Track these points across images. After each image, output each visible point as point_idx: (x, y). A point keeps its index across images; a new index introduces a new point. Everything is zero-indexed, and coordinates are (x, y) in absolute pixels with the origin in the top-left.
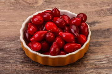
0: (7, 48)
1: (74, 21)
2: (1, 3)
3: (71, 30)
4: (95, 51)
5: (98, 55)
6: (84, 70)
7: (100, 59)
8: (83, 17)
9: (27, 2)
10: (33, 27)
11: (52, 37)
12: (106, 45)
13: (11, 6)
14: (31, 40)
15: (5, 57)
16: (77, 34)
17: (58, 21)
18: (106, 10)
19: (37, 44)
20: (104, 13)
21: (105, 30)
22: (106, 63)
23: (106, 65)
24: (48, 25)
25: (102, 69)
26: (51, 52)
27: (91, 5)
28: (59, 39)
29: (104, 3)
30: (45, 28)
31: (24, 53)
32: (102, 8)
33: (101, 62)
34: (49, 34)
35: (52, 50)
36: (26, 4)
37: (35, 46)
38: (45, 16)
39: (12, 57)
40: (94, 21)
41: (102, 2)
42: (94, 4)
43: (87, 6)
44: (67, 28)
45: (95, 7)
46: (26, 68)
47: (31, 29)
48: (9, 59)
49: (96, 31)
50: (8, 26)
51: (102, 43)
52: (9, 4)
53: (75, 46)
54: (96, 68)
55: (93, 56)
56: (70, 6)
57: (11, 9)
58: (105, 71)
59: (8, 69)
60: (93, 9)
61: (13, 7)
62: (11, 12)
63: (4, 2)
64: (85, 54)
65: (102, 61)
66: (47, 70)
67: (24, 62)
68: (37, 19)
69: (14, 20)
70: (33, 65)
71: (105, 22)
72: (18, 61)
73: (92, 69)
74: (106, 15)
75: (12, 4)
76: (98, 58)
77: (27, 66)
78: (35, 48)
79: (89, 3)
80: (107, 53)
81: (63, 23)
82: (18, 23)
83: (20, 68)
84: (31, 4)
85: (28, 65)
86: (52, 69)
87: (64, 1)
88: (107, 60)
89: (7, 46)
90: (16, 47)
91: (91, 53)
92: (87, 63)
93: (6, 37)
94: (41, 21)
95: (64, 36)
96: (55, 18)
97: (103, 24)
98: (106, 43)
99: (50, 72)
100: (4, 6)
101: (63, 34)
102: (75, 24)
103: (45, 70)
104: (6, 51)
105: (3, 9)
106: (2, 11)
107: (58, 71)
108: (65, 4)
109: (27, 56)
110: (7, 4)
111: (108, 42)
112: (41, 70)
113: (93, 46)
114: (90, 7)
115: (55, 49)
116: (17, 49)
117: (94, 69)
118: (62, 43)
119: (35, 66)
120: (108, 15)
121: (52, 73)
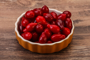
0: (4, 38)
1: (61, 16)
2: (2, 4)
3: (57, 23)
4: (77, 43)
5: (80, 46)
6: (68, 58)
7: (82, 49)
8: (68, 14)
9: (22, 4)
10: (25, 20)
11: (41, 28)
12: (87, 38)
13: (9, 7)
14: (24, 31)
15: (2, 45)
16: (63, 26)
17: (47, 16)
18: (88, 12)
19: (28, 33)
20: (86, 14)
21: (86, 27)
22: (86, 53)
23: (87, 54)
24: (38, 18)
25: (83, 57)
26: (40, 41)
27: (76, 7)
28: (47, 30)
29: (86, 6)
30: (35, 21)
31: (18, 42)
32: (84, 10)
33: (82, 51)
34: (39, 25)
35: (41, 39)
36: (22, 5)
37: (27, 35)
38: (36, 12)
39: (8, 46)
40: (78, 20)
41: (85, 5)
42: (78, 6)
43: (72, 8)
44: (54, 23)
45: (79, 9)
46: (19, 54)
47: (24, 22)
48: (5, 47)
49: (78, 27)
50: (6, 21)
51: (83, 37)
52: (8, 5)
53: (60, 36)
54: (78, 57)
55: (76, 47)
56: (57, 7)
57: (9, 9)
58: (85, 59)
59: (4, 54)
60: (76, 11)
61: (11, 7)
62: (9, 11)
63: (4, 4)
64: (69, 44)
65: (84, 51)
66: (36, 57)
67: (17, 50)
68: (29, 14)
69: (11, 17)
70: (25, 52)
71: (87, 20)
72: (13, 49)
73: (74, 57)
74: (87, 15)
75: (10, 5)
76: (80, 48)
77: (19, 53)
78: (27, 37)
79: (73, 6)
80: (88, 45)
81: (51, 18)
82: (14, 20)
83: (14, 54)
84: (25, 5)
85: (21, 52)
86: (40, 56)
87: (53, 4)
88: (87, 50)
89: (4, 37)
90: (12, 38)
91: (74, 44)
92: (71, 52)
93: (4, 29)
94: (32, 15)
95: (51, 28)
96: (44, 14)
97: (85, 22)
98: (87, 37)
99: (39, 58)
100: (3, 6)
101: (50, 26)
102: (61, 19)
103: (35, 56)
104: (3, 41)
105: (3, 9)
106: (2, 10)
107: (45, 58)
108: (54, 6)
109: (20, 45)
110: (6, 4)
111: (89, 36)
112: (31, 56)
113: (76, 39)
114: (74, 9)
115: (43, 38)
116: (12, 39)
117: (76, 57)
118: (49, 34)
119: (26, 53)
120: (89, 15)
121: (40, 59)
